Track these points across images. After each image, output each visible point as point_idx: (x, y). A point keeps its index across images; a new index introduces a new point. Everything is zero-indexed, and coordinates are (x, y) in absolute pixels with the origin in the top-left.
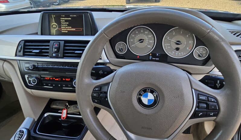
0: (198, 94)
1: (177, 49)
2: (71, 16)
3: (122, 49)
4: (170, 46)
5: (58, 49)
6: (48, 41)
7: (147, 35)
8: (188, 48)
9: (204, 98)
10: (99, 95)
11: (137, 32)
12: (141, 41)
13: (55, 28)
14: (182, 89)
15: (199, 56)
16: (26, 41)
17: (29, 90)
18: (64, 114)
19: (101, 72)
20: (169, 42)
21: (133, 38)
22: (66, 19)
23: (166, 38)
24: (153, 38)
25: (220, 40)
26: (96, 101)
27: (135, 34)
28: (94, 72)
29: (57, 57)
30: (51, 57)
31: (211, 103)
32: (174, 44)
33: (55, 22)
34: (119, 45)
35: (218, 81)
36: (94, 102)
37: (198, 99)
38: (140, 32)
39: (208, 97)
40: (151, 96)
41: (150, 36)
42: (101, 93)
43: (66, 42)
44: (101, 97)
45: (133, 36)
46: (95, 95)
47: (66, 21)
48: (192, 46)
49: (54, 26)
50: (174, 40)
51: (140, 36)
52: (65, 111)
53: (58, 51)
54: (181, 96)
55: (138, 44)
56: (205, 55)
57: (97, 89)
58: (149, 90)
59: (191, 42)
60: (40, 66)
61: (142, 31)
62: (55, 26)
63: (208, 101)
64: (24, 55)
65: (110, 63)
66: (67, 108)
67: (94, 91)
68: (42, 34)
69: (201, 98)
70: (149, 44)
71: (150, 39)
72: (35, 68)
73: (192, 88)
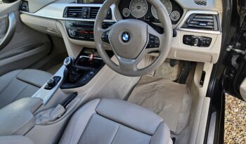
5: (87, 12)
6: (81, 8)
10: (104, 37)
15: (174, 18)
16: (69, 8)
17: (71, 39)
18: (91, 57)
21: (134, 6)
24: (146, 6)
29: (86, 18)
30: (84, 18)
39: (154, 37)
41: (144, 4)
42: (106, 36)
43: (92, 8)
52: (92, 55)
53: (87, 14)
58: (126, 33)
60: (77, 23)
64: (68, 17)
66: (93, 53)
68: (78, 3)
69: (151, 38)
71: (144, 6)
72: (74, 25)
73: (148, 32)
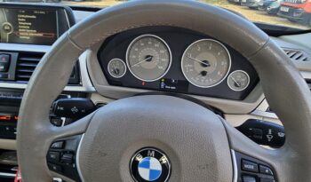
0: (242, 160)
1: (204, 73)
2: (36, 12)
3: (118, 70)
4: (193, 68)
7: (157, 49)
8: (219, 73)
9: (252, 167)
10: (61, 156)
11: (142, 44)
12: (149, 58)
13: (7, 31)
14: (214, 152)
15: (236, 85)
19: (74, 109)
20: (192, 62)
21: (136, 53)
22: (27, 16)
23: (186, 56)
24: (167, 56)
25: (283, 62)
26: (55, 168)
27: (139, 47)
28: (62, 108)
29: (4, 80)
31: (264, 176)
32: (199, 65)
33: (9, 21)
34: (114, 64)
35: (270, 131)
36: (51, 168)
37: (242, 169)
38: (146, 44)
39: (259, 165)
40: (155, 165)
41: (162, 52)
42: (65, 152)
43: (22, 54)
44: (64, 161)
45: (136, 50)
46: (52, 156)
47: (28, 20)
48: (225, 70)
49: (6, 28)
50: (198, 60)
51: (146, 52)
53: (6, 69)
54: (212, 164)
55: (143, 62)
56: (243, 84)
57: (56, 145)
58: (153, 152)
59: (224, 63)
61: (150, 43)
62: (8, 28)
63: (259, 172)
65: (96, 92)
67: (51, 149)
69: (246, 166)
70: (161, 63)
71: (162, 56)
73: (231, 148)
